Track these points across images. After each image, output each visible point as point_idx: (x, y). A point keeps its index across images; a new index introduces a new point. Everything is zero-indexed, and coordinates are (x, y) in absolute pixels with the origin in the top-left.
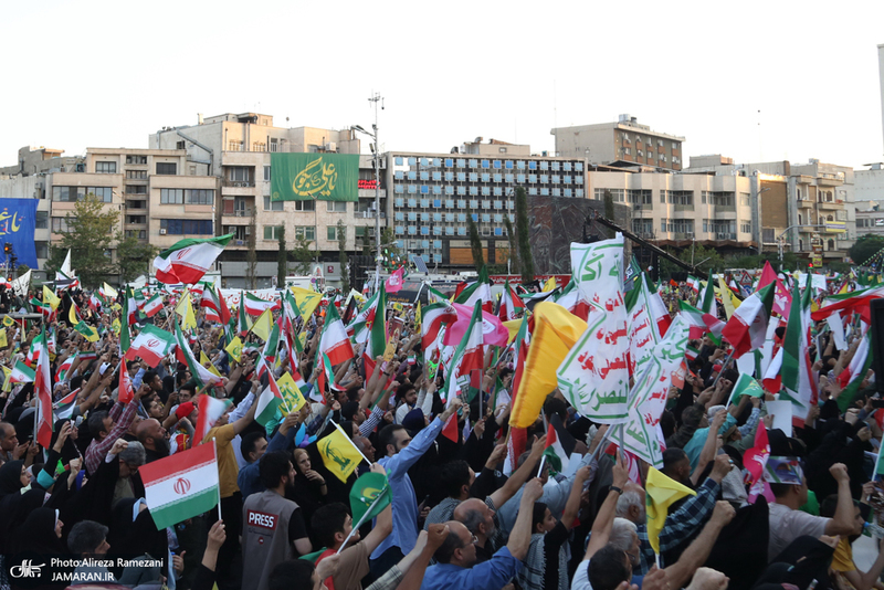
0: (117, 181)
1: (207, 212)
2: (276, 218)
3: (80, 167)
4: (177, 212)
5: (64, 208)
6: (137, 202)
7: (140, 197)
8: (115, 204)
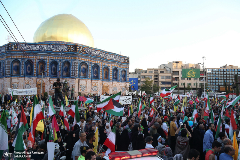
0: (153, 74)
1: (170, 80)
2: (183, 81)
3: (146, 72)
4: (164, 80)
5: (143, 80)
6: (156, 78)
7: (157, 77)
8: (152, 79)
